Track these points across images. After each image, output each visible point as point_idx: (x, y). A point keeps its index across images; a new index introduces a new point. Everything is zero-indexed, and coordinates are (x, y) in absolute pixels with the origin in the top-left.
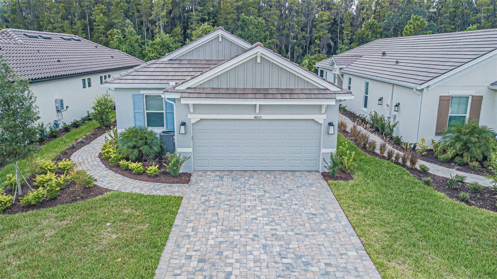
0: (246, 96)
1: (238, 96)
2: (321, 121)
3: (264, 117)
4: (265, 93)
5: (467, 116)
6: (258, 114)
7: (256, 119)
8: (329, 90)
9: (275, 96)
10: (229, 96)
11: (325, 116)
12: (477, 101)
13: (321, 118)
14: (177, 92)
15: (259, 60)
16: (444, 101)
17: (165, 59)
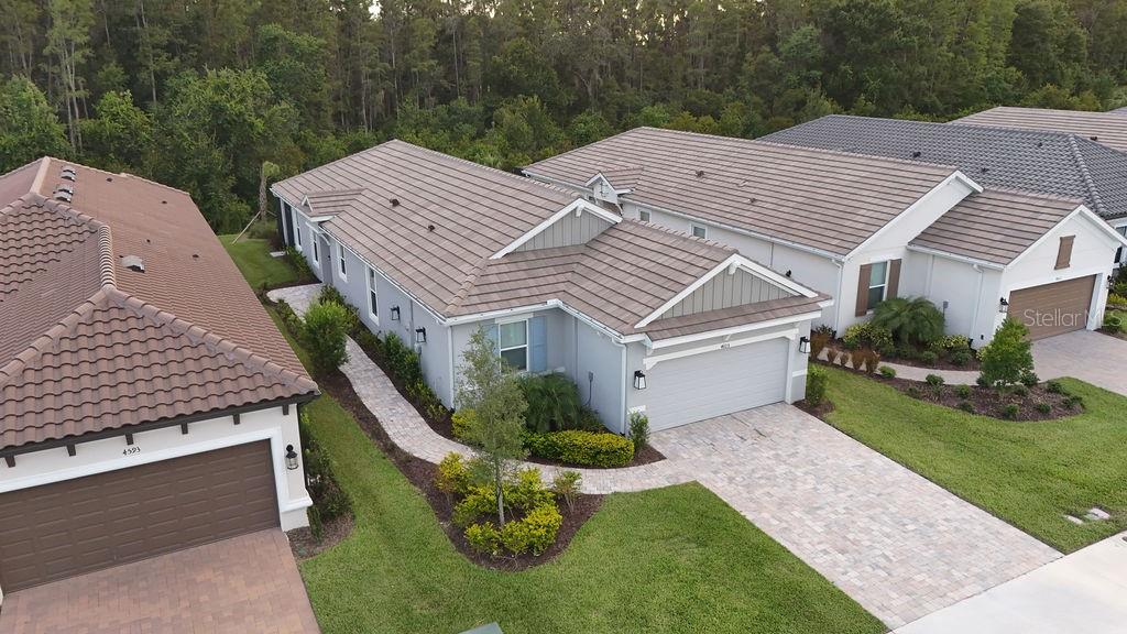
2: (792, 338)
3: (733, 344)
5: (886, 285)
6: (727, 341)
7: (724, 348)
8: (806, 297)
13: (793, 334)
14: (639, 331)
15: (732, 271)
16: (865, 271)
17: (500, 255)
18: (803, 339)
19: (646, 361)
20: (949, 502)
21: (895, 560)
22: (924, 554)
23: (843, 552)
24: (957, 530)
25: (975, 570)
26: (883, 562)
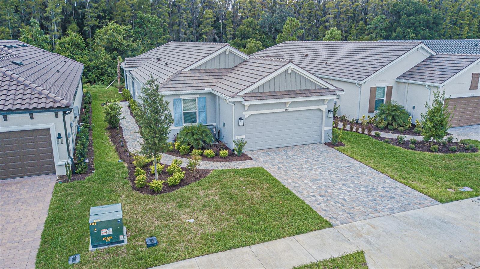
2: (324, 110)
3: (291, 109)
4: (295, 94)
5: (385, 99)
6: (288, 108)
7: (286, 111)
8: (330, 89)
10: (274, 97)
11: (326, 106)
12: (390, 89)
13: (324, 108)
14: (240, 97)
15: (290, 72)
16: (373, 90)
17: (187, 70)
18: (329, 111)
19: (244, 113)
20: (388, 181)
21: (348, 200)
22: (365, 199)
23: (322, 196)
24: (387, 191)
25: (390, 206)
26: (342, 201)
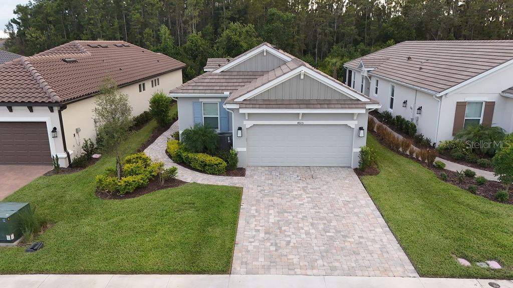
0: (292, 106)
1: (285, 106)
3: (305, 122)
4: (307, 104)
5: (481, 119)
6: (301, 120)
7: (299, 124)
8: (360, 100)
9: (315, 106)
10: (278, 106)
12: (490, 106)
13: (353, 124)
15: (302, 77)
16: (461, 107)
17: (218, 71)
18: (361, 129)
19: (245, 122)
22: (316, 248)
23: (268, 233)
25: (336, 264)
